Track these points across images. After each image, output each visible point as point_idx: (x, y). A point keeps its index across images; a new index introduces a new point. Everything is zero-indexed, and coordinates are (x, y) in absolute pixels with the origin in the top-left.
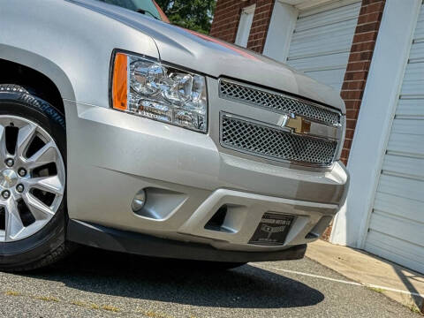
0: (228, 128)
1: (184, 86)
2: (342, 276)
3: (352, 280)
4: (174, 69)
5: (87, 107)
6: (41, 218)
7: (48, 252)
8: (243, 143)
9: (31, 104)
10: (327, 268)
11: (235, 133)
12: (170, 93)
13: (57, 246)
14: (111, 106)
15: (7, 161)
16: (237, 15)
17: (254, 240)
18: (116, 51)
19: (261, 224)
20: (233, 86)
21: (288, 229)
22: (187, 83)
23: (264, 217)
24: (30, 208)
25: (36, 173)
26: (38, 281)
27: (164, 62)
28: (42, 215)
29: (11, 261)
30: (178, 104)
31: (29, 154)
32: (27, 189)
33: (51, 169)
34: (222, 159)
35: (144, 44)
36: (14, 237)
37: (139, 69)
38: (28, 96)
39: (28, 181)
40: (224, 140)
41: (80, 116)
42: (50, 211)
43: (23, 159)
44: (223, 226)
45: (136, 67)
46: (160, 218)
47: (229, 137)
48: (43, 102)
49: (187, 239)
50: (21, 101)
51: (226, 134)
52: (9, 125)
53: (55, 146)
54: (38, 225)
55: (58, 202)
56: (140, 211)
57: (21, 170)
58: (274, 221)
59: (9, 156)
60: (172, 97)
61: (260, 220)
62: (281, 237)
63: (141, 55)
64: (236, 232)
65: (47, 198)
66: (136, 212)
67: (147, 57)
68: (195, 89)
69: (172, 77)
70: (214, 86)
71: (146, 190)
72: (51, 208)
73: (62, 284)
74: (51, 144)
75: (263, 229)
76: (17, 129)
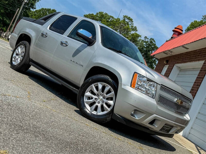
0: (160, 99)
1: (151, 85)
2: (181, 144)
3: (183, 146)
4: (149, 80)
5: (124, 85)
6: (106, 111)
7: (106, 120)
8: (162, 103)
9: (110, 81)
10: (177, 141)
11: (162, 100)
12: (147, 86)
13: (109, 119)
14: (131, 86)
15: (101, 94)
16: (163, 67)
17: (161, 130)
18: (135, 72)
19: (164, 126)
20: (164, 88)
21: (171, 129)
22: (152, 85)
23: (165, 125)
24: (104, 107)
25: (108, 99)
26: (102, 127)
27: (147, 78)
28: (107, 110)
29: (97, 120)
30: (148, 89)
31: (107, 94)
32: (104, 102)
33: (111, 99)
34: (157, 107)
35: (142, 72)
36: (99, 114)
37: (140, 78)
38: (110, 79)
39: (105, 100)
40: (159, 101)
41: (122, 87)
42: (109, 110)
43: (105, 95)
44: (153, 124)
45: (139, 78)
46: (137, 118)
47: (160, 101)
48: (113, 81)
49: (143, 125)
50: (108, 80)
51: (160, 100)
52: (103, 85)
53: (114, 93)
54: (105, 112)
55: (111, 108)
56: (132, 115)
57: (104, 97)
58: (167, 126)
59: (102, 93)
60: (147, 87)
61: (164, 125)
62: (168, 131)
63: (141, 75)
64: (157, 127)
65: (109, 106)
66: (131, 115)
67: (143, 76)
68: (153, 87)
69: (148, 82)
70: (159, 87)
71: (135, 110)
72: (109, 109)
73: (108, 129)
74: (113, 92)
75: (164, 128)
76: (105, 87)
